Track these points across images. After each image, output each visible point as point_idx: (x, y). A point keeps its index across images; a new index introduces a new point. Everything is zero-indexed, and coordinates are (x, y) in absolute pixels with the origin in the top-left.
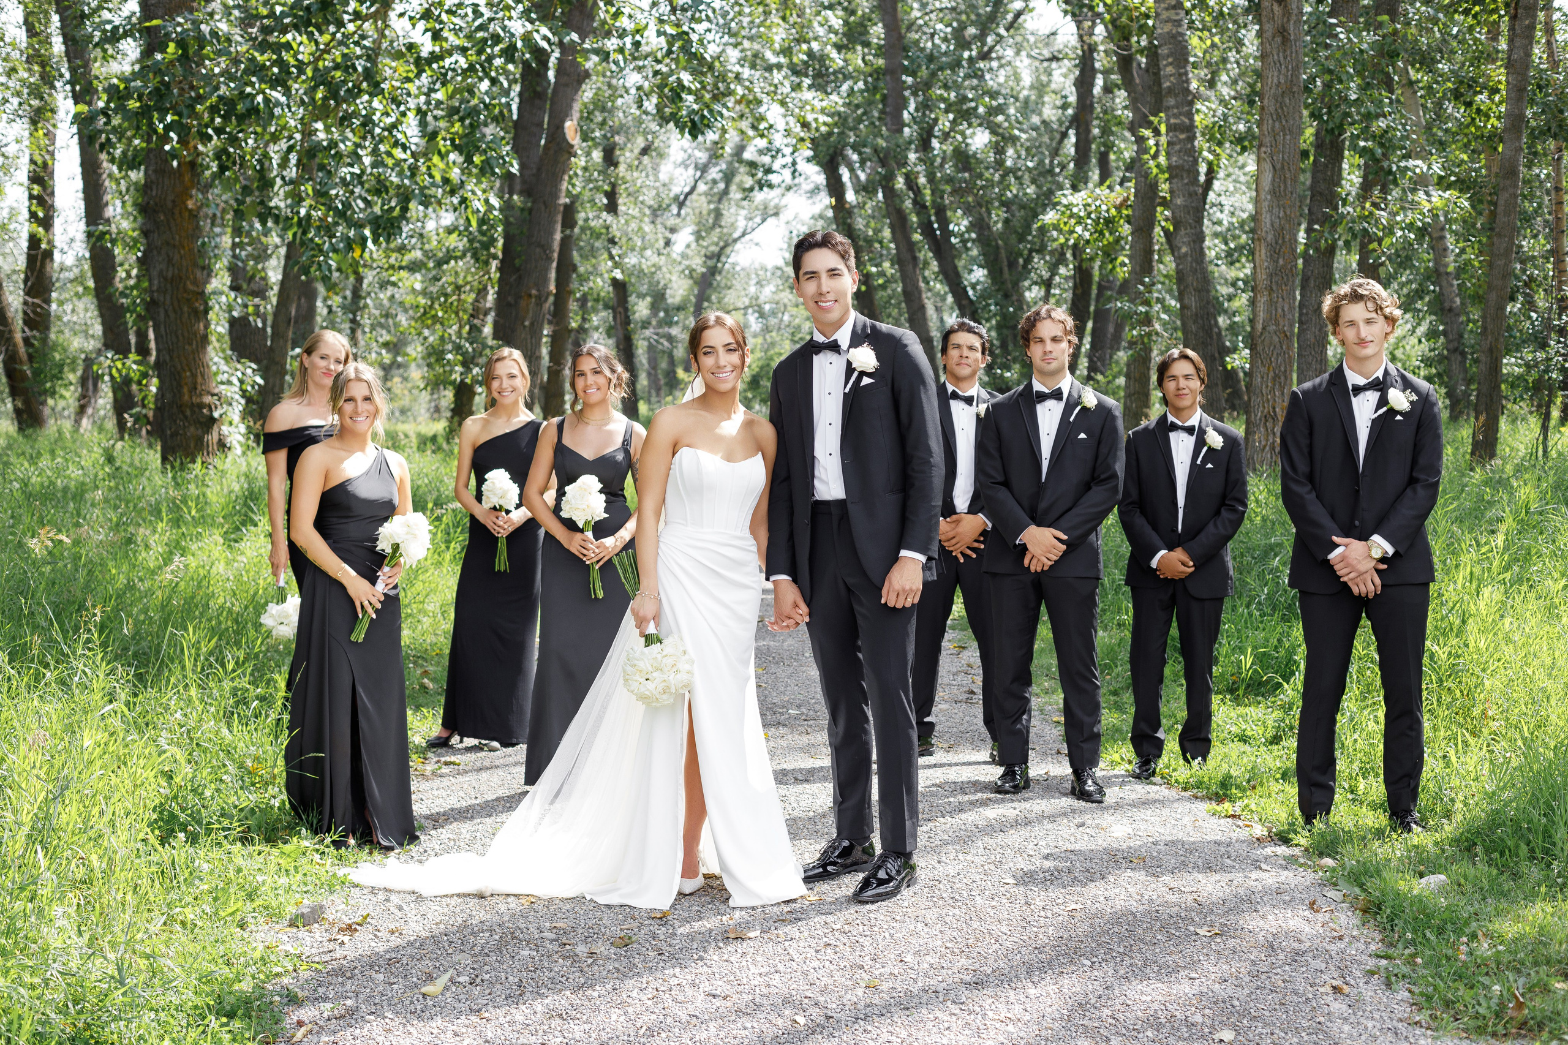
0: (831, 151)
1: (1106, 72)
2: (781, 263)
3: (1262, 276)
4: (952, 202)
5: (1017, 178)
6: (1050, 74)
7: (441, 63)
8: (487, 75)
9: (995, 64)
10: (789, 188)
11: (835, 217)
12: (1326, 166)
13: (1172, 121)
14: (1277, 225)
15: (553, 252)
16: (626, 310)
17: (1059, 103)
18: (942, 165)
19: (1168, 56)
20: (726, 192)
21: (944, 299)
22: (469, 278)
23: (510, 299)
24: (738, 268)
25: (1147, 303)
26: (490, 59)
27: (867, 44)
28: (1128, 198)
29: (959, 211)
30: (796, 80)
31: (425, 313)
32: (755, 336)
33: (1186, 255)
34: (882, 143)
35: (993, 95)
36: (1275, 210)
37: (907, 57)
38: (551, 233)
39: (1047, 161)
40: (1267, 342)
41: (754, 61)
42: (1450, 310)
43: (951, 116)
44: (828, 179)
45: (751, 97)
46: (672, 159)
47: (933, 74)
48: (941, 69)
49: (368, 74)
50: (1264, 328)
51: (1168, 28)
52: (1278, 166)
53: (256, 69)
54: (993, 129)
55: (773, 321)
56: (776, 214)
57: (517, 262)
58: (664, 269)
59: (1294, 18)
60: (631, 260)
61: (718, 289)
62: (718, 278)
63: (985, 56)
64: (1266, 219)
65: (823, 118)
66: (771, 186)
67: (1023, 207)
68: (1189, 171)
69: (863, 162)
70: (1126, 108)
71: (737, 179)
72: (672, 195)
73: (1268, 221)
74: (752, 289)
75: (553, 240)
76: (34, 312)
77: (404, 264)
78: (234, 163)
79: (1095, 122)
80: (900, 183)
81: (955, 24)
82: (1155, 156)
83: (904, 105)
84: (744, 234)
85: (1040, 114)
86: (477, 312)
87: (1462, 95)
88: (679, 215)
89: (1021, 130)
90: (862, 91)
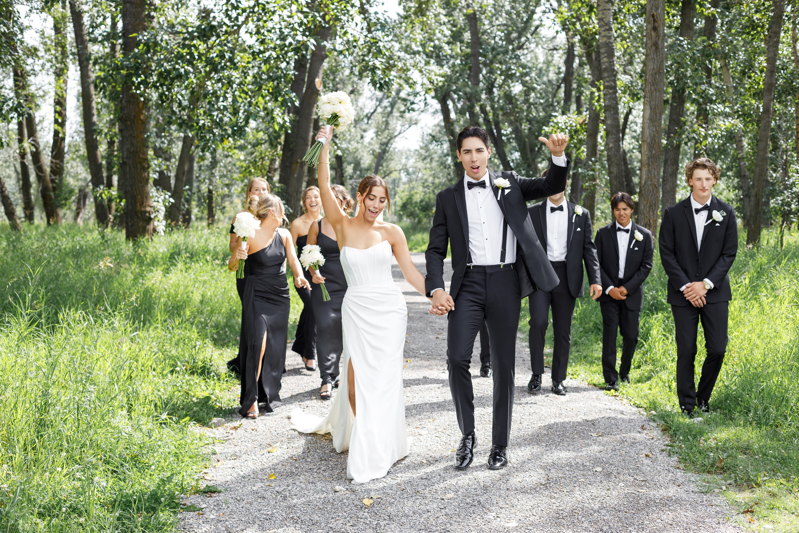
0: (444, 93)
1: (580, 57)
2: (418, 148)
3: (645, 158)
4: (503, 120)
5: (536, 108)
6: (553, 56)
7: (264, 55)
8: (285, 60)
9: (526, 51)
10: (422, 111)
11: (445, 126)
12: (676, 107)
13: (606, 84)
14: (652, 135)
15: (308, 141)
16: (342, 170)
17: (557, 71)
18: (498, 101)
19: (605, 53)
20: (391, 112)
21: (498, 167)
22: (267, 154)
23: (288, 164)
24: (396, 150)
25: (593, 170)
26: (286, 53)
27: (462, 42)
28: (585, 120)
29: (506, 124)
30: (427, 59)
31: (246, 170)
32: (404, 184)
33: (612, 148)
34: (468, 90)
35: (524, 67)
36: (651, 128)
37: (482, 48)
38: (307, 132)
39: (550, 100)
40: (647, 189)
41: (407, 49)
42: (744, 176)
43: (503, 77)
44: (442, 106)
45: (405, 68)
46: (365, 95)
47: (495, 57)
48: (498, 54)
49: (231, 60)
50: (645, 183)
51: (605, 39)
52: (653, 107)
53: (180, 57)
54: (524, 84)
55: (414, 177)
56: (416, 124)
57: (291, 146)
58: (360, 150)
59: (661, 38)
60: (344, 146)
61: (386, 160)
62: (387, 155)
63: (520, 47)
64: (647, 132)
65: (440, 79)
66: (413, 110)
67: (538, 122)
68: (614, 108)
69: (459, 99)
70: (589, 74)
71: (397, 106)
72: (365, 114)
73: (648, 133)
74: (404, 161)
75: (308, 136)
76: (56, 167)
77: (237, 146)
78: (168, 99)
79: (575, 81)
80: (477, 109)
81: (506, 32)
82: (598, 101)
83: (481, 71)
84: (400, 133)
85: (548, 76)
86: (271, 170)
87: (746, 73)
88: (368, 123)
89: (538, 85)
90: (459, 65)
